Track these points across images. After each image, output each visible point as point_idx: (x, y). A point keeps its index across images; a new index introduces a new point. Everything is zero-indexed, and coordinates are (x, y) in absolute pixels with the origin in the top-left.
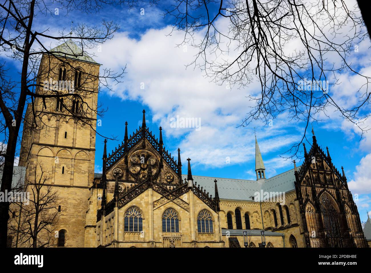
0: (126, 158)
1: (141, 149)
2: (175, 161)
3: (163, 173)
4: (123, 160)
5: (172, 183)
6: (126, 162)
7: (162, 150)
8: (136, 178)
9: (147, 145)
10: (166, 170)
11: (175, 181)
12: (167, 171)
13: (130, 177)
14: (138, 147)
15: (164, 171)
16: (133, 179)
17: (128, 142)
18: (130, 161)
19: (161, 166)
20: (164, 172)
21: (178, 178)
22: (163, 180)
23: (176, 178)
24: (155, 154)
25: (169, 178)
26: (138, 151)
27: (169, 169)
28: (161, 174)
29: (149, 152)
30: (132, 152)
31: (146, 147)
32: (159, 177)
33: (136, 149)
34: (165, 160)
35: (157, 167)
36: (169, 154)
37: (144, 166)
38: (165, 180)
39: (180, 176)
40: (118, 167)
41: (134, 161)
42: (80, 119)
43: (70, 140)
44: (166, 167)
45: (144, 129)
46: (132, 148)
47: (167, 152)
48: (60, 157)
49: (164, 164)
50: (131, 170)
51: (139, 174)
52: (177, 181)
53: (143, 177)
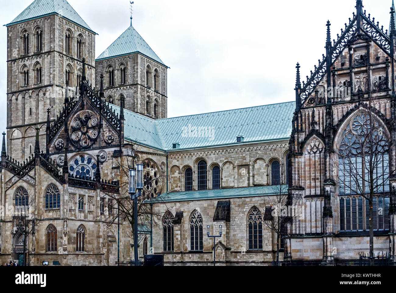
0: (66, 125)
1: (81, 110)
2: (116, 114)
3: (102, 134)
4: (63, 129)
5: (111, 145)
6: (66, 130)
7: (102, 105)
8: (76, 145)
9: (87, 103)
10: (106, 129)
11: (115, 141)
13: (70, 147)
14: (77, 109)
15: (104, 131)
16: (73, 149)
17: (68, 106)
18: (72, 127)
19: (101, 126)
21: (118, 136)
22: (102, 143)
24: (94, 112)
25: (110, 138)
26: (78, 113)
27: (109, 127)
28: (100, 136)
29: (89, 111)
30: (71, 116)
31: (85, 106)
32: (98, 140)
33: (76, 111)
34: (104, 116)
35: (97, 128)
36: (110, 108)
37: (84, 130)
38: (105, 142)
39: (121, 133)
40: (59, 138)
41: (77, 126)
42: (40, 90)
43: (34, 116)
44: (106, 125)
45: (83, 83)
46: (70, 111)
47: (108, 105)
48: (27, 136)
49: (104, 123)
50: (74, 137)
51: (80, 140)
52: (117, 141)
53: (85, 143)
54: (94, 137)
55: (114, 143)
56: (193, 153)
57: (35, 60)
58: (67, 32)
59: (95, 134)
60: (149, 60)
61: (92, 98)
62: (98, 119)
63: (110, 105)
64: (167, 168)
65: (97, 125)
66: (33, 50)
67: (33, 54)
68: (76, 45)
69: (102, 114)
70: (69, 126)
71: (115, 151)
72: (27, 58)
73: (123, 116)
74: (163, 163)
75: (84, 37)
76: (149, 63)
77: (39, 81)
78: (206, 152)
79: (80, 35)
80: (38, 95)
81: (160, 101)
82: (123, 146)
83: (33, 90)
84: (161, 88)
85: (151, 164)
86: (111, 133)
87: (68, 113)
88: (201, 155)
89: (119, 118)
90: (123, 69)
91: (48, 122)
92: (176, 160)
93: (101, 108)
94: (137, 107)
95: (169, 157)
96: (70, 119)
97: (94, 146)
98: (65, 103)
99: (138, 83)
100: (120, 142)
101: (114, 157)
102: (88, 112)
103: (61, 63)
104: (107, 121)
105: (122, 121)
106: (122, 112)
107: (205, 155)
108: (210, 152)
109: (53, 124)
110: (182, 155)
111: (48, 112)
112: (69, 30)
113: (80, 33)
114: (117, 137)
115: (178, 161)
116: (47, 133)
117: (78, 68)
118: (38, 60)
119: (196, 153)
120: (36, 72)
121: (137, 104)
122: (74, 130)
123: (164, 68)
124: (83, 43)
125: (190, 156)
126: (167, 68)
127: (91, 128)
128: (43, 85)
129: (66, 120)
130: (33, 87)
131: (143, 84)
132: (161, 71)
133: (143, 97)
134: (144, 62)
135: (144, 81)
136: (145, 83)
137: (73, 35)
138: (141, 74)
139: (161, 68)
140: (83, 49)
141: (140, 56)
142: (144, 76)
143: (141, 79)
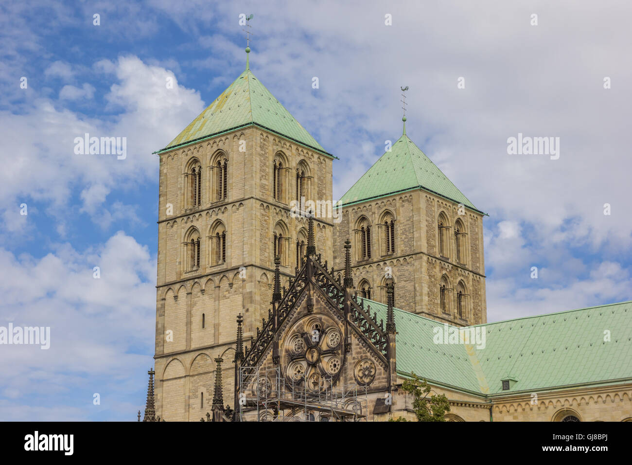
0: (276, 347)
1: (305, 316)
2: (379, 323)
3: (350, 364)
4: (269, 356)
5: (370, 388)
6: (276, 359)
7: (349, 303)
9: (317, 301)
10: (358, 353)
11: (379, 379)
12: (360, 355)
13: (285, 393)
14: (299, 313)
15: (354, 358)
17: (279, 307)
18: (287, 351)
19: (347, 348)
20: (353, 361)
21: (384, 368)
22: (351, 384)
23: (380, 369)
24: (334, 320)
25: (367, 373)
26: (301, 321)
27: (365, 349)
28: (345, 369)
29: (323, 317)
30: (287, 329)
31: (315, 307)
32: (341, 378)
33: (296, 318)
34: (353, 328)
35: (340, 352)
36: (366, 309)
37: (312, 357)
38: (356, 380)
39: (389, 362)
40: (262, 375)
41: (299, 348)
42: (224, 276)
43: (210, 330)
44: (358, 345)
45: (309, 260)
46: (285, 318)
47: (362, 304)
48: (196, 373)
49: (354, 340)
50: (291, 372)
51: (302, 379)
52: (383, 378)
53: (315, 384)
54: (333, 372)
55: (376, 384)
56: (548, 401)
57: (214, 218)
58: (278, 158)
59: (335, 365)
60: (444, 203)
61: (328, 289)
62: (341, 334)
63: (366, 303)
65: (339, 345)
66: (208, 197)
67: (209, 206)
68: (294, 182)
69: (350, 324)
70: (282, 350)
71: (379, 400)
72: (197, 215)
73: (394, 324)
75: (311, 166)
76: (444, 207)
77: (221, 257)
78: (578, 398)
79: (302, 163)
80: (219, 287)
81: (469, 285)
82: (396, 390)
83: (210, 277)
84: (470, 257)
86: (370, 362)
87: (280, 323)
88: (567, 405)
89: (385, 330)
90: (389, 222)
91: (239, 341)
92: (512, 417)
93: (345, 310)
94: (422, 300)
95: (495, 409)
96: (283, 334)
97: (335, 390)
98: (273, 303)
99: (422, 250)
100: (389, 381)
101: (378, 414)
102: (320, 319)
103: (265, 221)
104: (361, 336)
105: (391, 336)
106: (390, 316)
107: (575, 403)
108: (587, 397)
109: (249, 347)
110: (523, 404)
111: (240, 322)
112: (280, 154)
113: (302, 158)
114: (383, 370)
116: (236, 366)
117: (298, 229)
118: (220, 216)
119: (554, 401)
120: (215, 240)
121: (421, 295)
122: (294, 358)
123: (475, 216)
124: (309, 178)
125: (543, 407)
126: (482, 216)
127: (326, 353)
128: (229, 268)
129: (275, 337)
130: (208, 271)
131: (431, 251)
132: (469, 224)
133: (433, 280)
134: (434, 206)
135: (434, 246)
136: (437, 250)
137: (289, 164)
138: (427, 232)
139: (469, 216)
140: (309, 190)
141: (425, 195)
142: (434, 236)
143: (428, 243)
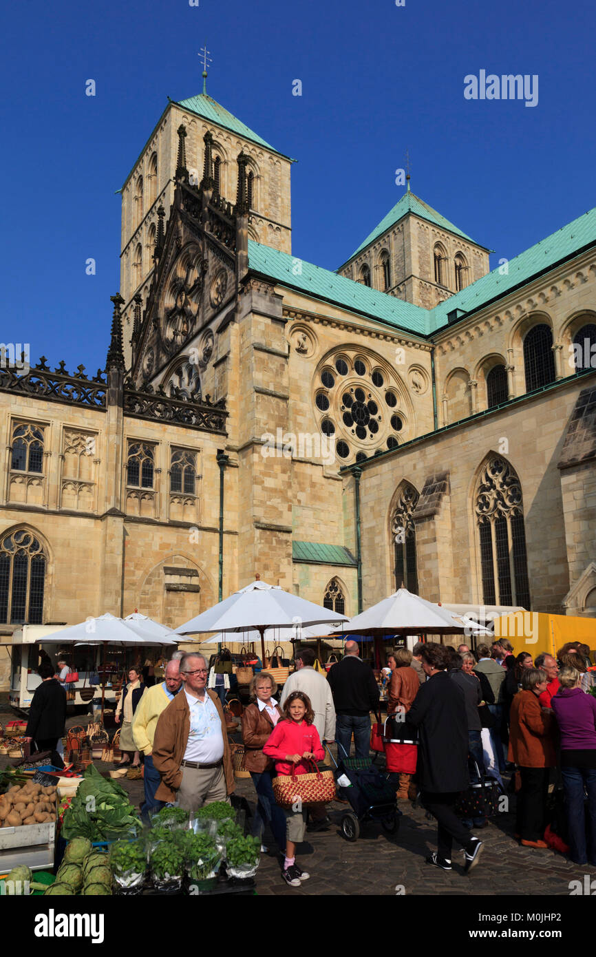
3: (207, 286)
5: (222, 305)
8: (171, 349)
10: (213, 268)
11: (229, 289)
15: (210, 278)
20: (209, 282)
21: (234, 270)
22: (207, 311)
23: (230, 274)
25: (221, 288)
28: (203, 297)
32: (200, 310)
35: (201, 279)
37: (182, 302)
38: (211, 304)
39: (237, 257)
40: (149, 349)
53: (185, 333)
55: (226, 298)
60: (441, 234)
64: (434, 382)
70: (161, 310)
71: (227, 315)
74: (416, 368)
76: (440, 237)
82: (242, 291)
85: (370, 365)
86: (224, 274)
88: (530, 309)
90: (386, 261)
92: (458, 354)
95: (438, 351)
96: (162, 291)
97: (194, 329)
99: (413, 274)
100: (237, 285)
104: (214, 243)
105: (240, 221)
107: (542, 301)
110: (472, 330)
114: (233, 274)
115: (462, 353)
119: (512, 310)
122: (170, 314)
123: (480, 252)
127: (192, 289)
131: (425, 277)
132: (472, 258)
133: (427, 304)
134: (428, 235)
135: (428, 273)
136: (432, 277)
137: (228, 157)
138: (420, 257)
139: (471, 251)
140: (259, 190)
141: (417, 221)
142: (429, 262)
143: (421, 267)
